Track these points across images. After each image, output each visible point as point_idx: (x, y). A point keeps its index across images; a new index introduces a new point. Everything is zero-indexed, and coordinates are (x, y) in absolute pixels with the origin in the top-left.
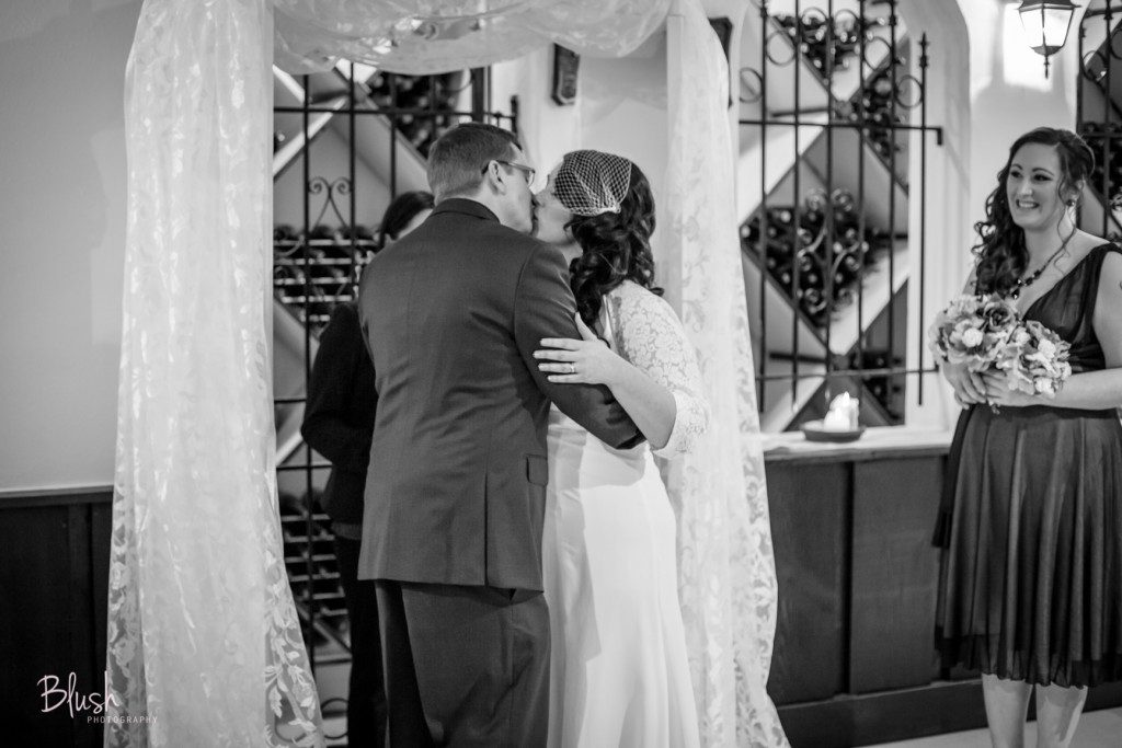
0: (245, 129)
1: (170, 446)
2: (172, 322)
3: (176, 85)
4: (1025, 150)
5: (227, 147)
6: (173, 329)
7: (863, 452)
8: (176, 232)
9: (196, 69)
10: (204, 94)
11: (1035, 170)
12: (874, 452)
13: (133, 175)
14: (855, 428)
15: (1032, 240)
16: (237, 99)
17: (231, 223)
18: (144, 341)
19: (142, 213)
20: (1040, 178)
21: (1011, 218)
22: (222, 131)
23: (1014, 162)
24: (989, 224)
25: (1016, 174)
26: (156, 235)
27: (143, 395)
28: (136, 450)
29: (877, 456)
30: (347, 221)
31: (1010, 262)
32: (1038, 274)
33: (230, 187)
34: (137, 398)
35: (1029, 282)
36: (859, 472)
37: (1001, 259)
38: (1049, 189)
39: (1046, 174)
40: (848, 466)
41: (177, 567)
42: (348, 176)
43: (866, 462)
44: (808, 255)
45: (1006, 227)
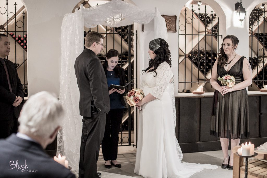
0: (78, 37)
1: (66, 90)
2: (67, 69)
3: (68, 30)
4: (225, 40)
5: (76, 40)
6: (67, 70)
7: (203, 96)
8: (67, 54)
9: (71, 28)
10: (72, 32)
11: (227, 44)
12: (205, 96)
13: (62, 45)
14: (202, 91)
15: (229, 56)
16: (77, 33)
17: (76, 53)
18: (63, 72)
19: (63, 51)
20: (229, 45)
21: (224, 52)
22: (75, 38)
23: (224, 42)
24: (220, 54)
25: (224, 45)
26: (65, 55)
27: (63, 81)
28: (62, 91)
29: (205, 97)
30: (105, 53)
31: (224, 60)
32: (230, 62)
33: (76, 47)
34: (62, 82)
35: (229, 63)
36: (202, 100)
37: (223, 59)
38: (230, 47)
39: (230, 44)
40: (200, 99)
41: (67, 110)
42: (105, 45)
43: (203, 98)
44: (194, 59)
45: (223, 54)
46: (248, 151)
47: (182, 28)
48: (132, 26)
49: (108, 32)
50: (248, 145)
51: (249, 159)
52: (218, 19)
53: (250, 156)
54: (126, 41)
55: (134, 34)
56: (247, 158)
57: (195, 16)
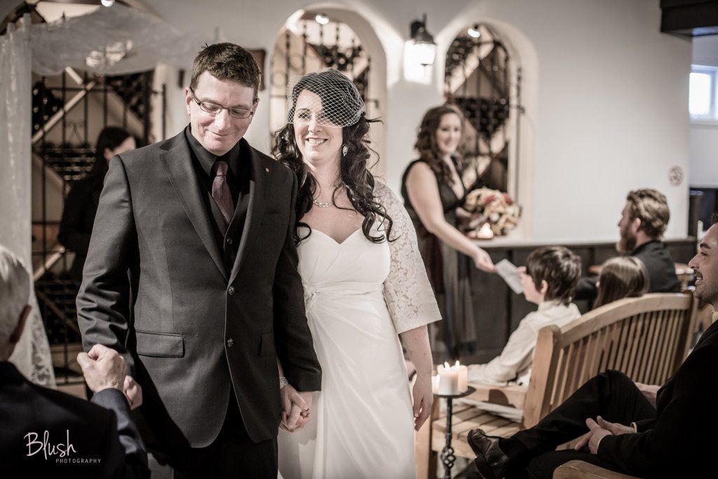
5: (9, 108)
22: (7, 101)
25: (445, 129)
30: (82, 140)
33: (10, 125)
42: (83, 120)
46: (454, 382)
47: (279, 79)
48: (149, 75)
49: (90, 86)
50: (453, 367)
51: (455, 401)
52: (369, 60)
53: (458, 393)
54: (134, 109)
55: (156, 93)
56: (449, 399)
57: (310, 52)
